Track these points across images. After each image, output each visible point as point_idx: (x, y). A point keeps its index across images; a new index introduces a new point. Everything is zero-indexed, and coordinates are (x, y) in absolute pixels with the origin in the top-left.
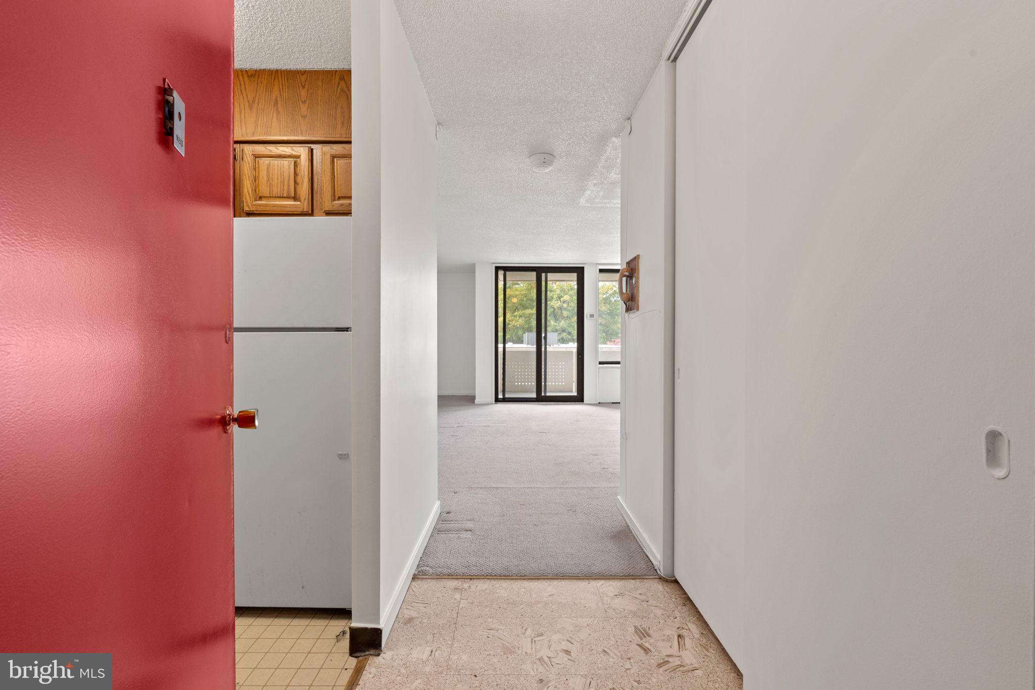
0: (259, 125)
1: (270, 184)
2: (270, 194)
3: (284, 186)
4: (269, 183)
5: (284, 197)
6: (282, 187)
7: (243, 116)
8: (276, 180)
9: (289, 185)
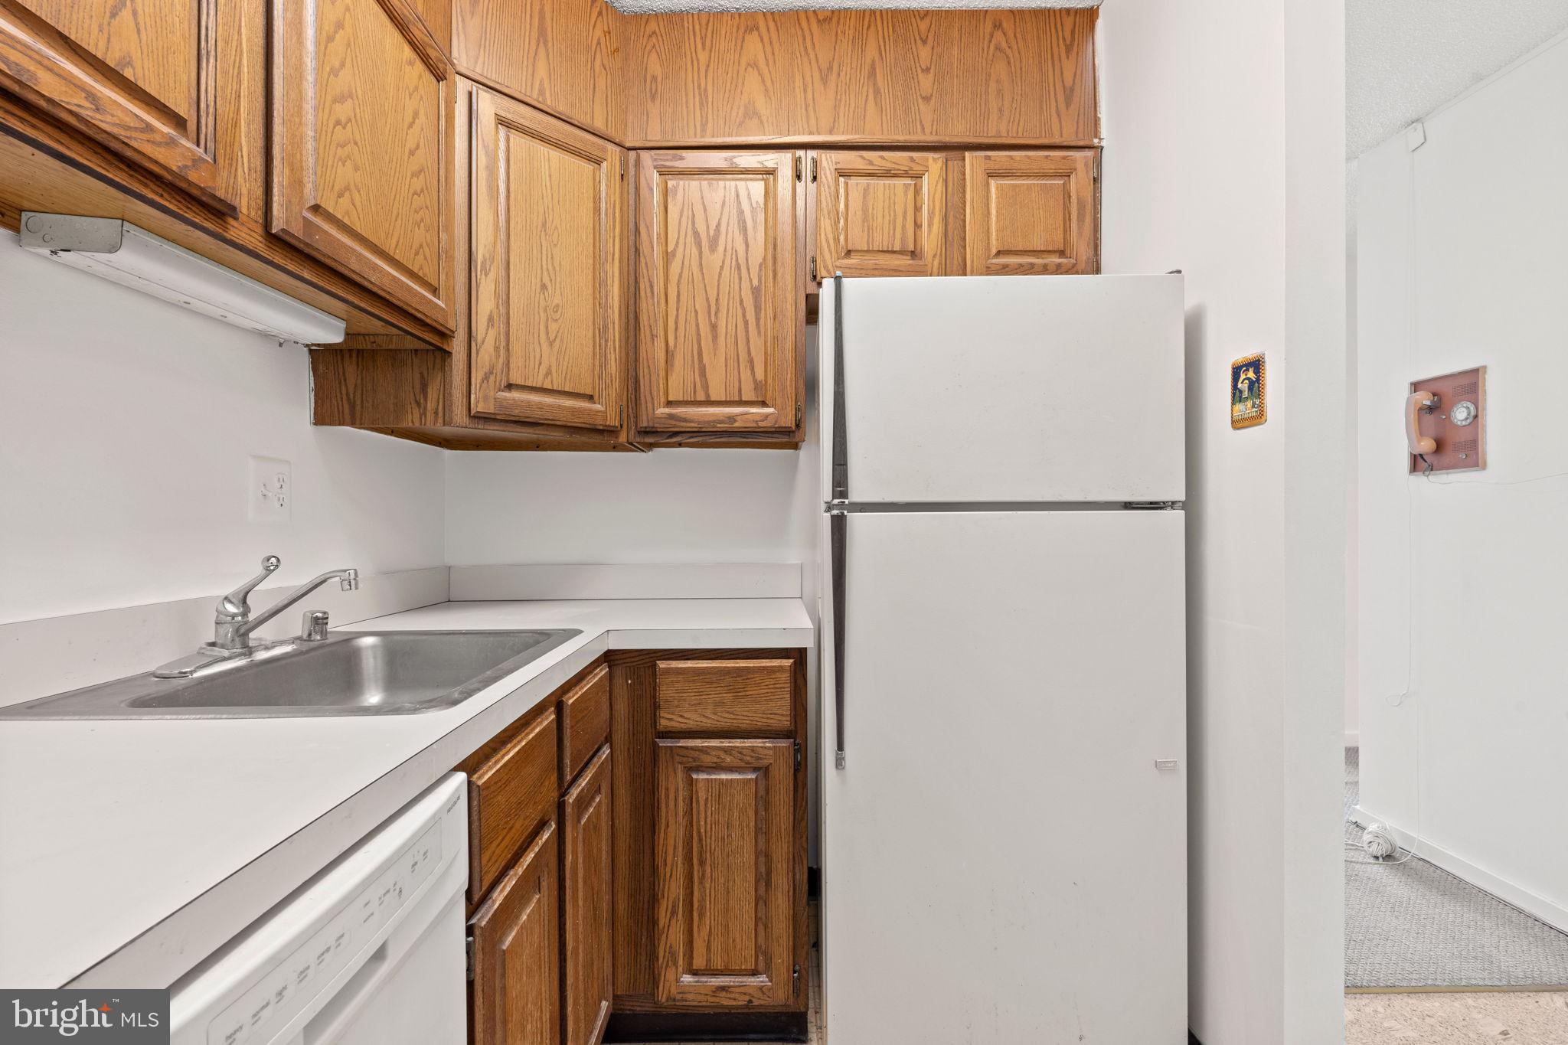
0: (841, 115)
1: (868, 226)
2: (868, 246)
3: (894, 230)
4: (866, 224)
5: (893, 252)
6: (892, 232)
7: (810, 96)
8: (880, 219)
9: (904, 227)
